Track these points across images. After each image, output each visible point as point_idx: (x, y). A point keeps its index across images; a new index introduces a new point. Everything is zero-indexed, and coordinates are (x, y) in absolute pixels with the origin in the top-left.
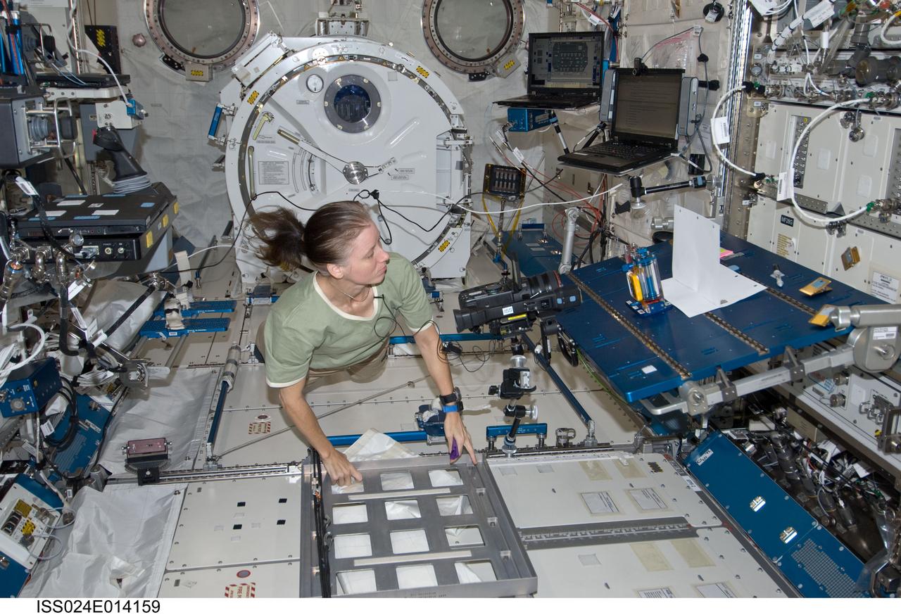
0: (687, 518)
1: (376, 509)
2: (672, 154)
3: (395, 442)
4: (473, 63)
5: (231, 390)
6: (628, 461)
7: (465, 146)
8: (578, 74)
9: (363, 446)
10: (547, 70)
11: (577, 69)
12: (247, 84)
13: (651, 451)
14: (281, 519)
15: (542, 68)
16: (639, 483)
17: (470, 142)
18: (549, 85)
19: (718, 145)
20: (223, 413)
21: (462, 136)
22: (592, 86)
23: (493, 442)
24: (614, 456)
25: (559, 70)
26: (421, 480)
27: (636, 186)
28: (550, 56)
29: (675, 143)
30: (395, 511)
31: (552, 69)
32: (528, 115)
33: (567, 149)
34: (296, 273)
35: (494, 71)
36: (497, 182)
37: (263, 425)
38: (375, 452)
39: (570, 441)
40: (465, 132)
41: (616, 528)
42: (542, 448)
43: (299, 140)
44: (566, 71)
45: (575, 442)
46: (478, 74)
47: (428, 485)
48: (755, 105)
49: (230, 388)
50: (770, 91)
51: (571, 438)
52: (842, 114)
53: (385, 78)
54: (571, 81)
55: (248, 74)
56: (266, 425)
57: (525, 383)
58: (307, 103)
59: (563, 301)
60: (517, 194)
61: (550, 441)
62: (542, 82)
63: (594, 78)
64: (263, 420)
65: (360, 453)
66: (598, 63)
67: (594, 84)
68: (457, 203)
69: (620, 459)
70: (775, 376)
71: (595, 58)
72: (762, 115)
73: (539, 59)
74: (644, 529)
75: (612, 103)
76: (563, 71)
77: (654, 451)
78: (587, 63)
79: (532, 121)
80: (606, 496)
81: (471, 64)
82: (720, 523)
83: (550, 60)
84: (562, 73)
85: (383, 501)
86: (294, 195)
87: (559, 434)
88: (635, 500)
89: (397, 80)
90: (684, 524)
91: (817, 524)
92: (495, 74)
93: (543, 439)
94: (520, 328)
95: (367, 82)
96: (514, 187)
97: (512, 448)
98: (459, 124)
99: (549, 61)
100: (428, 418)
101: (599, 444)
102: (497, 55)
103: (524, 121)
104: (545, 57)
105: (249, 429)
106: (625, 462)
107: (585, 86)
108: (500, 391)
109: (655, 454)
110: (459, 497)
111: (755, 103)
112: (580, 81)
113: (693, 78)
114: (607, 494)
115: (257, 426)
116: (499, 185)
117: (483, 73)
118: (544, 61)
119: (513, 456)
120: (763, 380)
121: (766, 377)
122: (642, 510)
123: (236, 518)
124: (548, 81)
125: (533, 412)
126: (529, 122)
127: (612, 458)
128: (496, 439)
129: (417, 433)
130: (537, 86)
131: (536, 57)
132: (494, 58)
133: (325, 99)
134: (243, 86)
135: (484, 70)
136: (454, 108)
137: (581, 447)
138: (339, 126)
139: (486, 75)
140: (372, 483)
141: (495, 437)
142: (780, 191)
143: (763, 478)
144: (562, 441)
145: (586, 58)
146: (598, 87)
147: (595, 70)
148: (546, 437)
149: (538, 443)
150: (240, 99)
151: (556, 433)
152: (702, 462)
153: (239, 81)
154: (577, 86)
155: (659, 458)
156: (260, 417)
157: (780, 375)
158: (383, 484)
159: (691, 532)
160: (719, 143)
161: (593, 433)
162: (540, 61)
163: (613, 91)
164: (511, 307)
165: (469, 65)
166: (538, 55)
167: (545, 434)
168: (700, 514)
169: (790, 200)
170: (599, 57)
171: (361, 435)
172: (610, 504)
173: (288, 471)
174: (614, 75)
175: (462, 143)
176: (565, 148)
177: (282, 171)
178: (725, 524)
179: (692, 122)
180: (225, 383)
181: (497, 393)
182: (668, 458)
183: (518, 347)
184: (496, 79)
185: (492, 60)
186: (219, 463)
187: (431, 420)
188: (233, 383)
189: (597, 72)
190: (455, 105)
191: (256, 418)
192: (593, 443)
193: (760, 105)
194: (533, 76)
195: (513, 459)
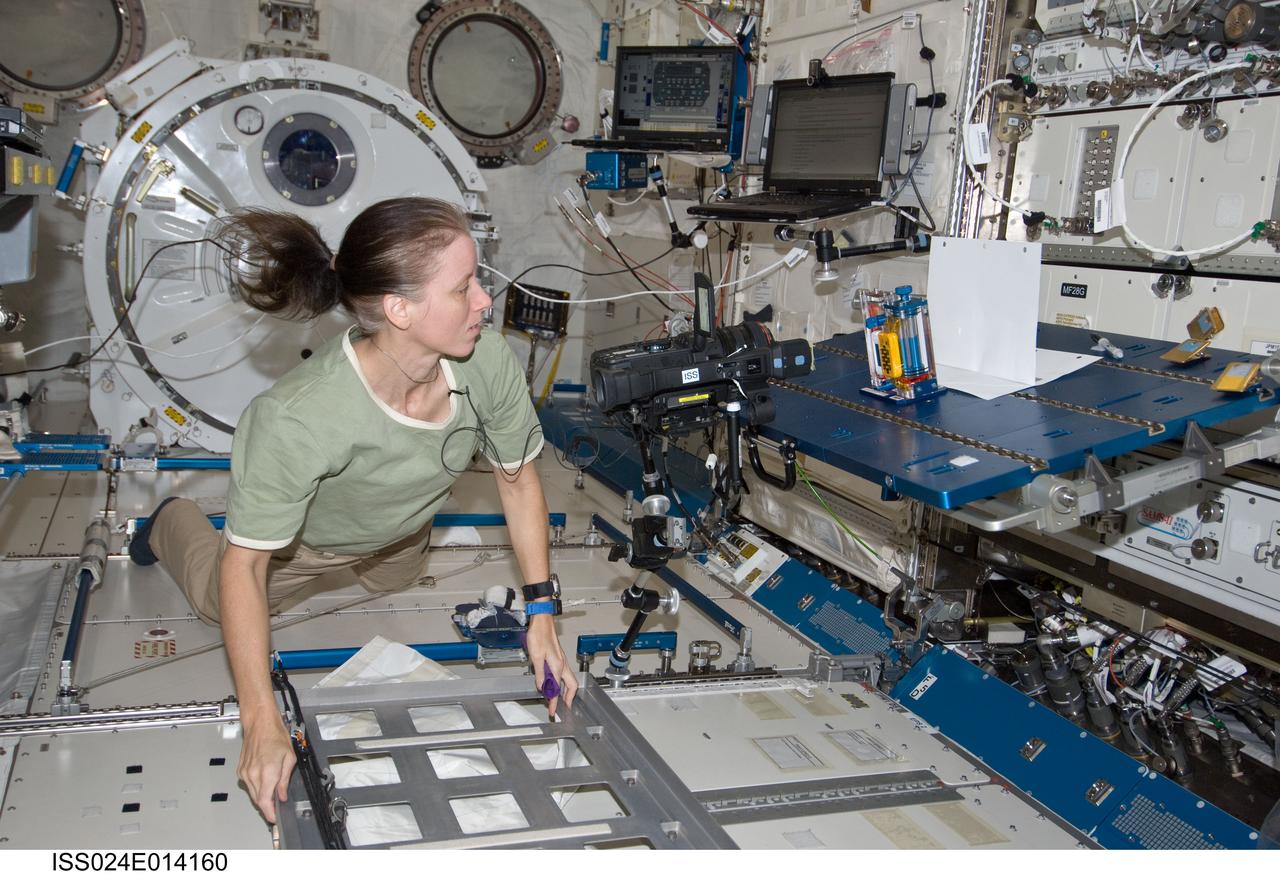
0: (933, 771)
1: (412, 762)
2: (874, 203)
3: (424, 658)
4: (485, 141)
5: (99, 586)
6: (812, 691)
7: (486, 241)
8: (694, 110)
9: (367, 664)
10: (644, 104)
11: (693, 102)
12: (131, 113)
13: (841, 677)
14: (219, 792)
15: (636, 101)
16: (838, 723)
17: (495, 236)
18: (646, 126)
19: (975, 166)
20: (86, 626)
21: (482, 225)
22: (714, 130)
23: (588, 664)
24: (786, 686)
25: (663, 104)
26: (484, 716)
27: (825, 243)
28: (650, 81)
29: (876, 187)
30: (446, 766)
31: (652, 101)
32: (620, 163)
33: (675, 223)
34: (196, 429)
35: (515, 156)
36: (525, 310)
37: (161, 647)
38: (389, 675)
39: (712, 663)
40: (489, 218)
41: (828, 789)
42: (666, 675)
43: (217, 208)
44: (675, 105)
45: (720, 664)
46: (491, 158)
47: (498, 722)
48: (1010, 123)
49: (95, 583)
50: (1043, 94)
51: (716, 657)
52: (1180, 110)
53: (367, 125)
54: (684, 121)
55: (134, 97)
56: (166, 644)
57: (676, 537)
58: (234, 150)
59: (783, 364)
60: (556, 330)
61: (680, 664)
62: (636, 122)
63: (719, 116)
64: (159, 638)
65: (362, 675)
66: (726, 94)
67: (719, 126)
68: (514, 281)
69: (799, 688)
70: (1179, 470)
71: (722, 87)
72: (1020, 138)
73: (631, 86)
74: (872, 791)
75: (766, 135)
76: (669, 105)
77: (844, 679)
78: (708, 94)
79: (624, 174)
80: (795, 743)
81: (481, 142)
82: (987, 779)
83: (650, 88)
84: (668, 109)
85: (426, 748)
86: (201, 299)
87: (695, 650)
88: (841, 746)
89: (385, 127)
90: (934, 782)
91: (1148, 771)
92: (515, 160)
93: (670, 659)
94: (698, 419)
95: (335, 127)
96: (550, 320)
97: (622, 671)
98: (477, 206)
99: (648, 90)
100: (478, 620)
101: (756, 669)
102: (520, 133)
103: (613, 172)
104: (641, 83)
105: (133, 651)
106: (806, 692)
107: (704, 128)
108: (631, 552)
109: (846, 682)
110: (555, 741)
111: (1011, 119)
112: (697, 122)
113: (909, 85)
114: (795, 739)
115: (150, 647)
116: (528, 315)
117: (498, 158)
118: (639, 89)
119: (623, 685)
120: (1160, 476)
121: (1164, 471)
122: (859, 762)
123: (125, 792)
124: (646, 120)
125: (672, 600)
126: (620, 174)
127: (784, 687)
128: (593, 659)
129: (458, 647)
130: (627, 128)
131: (627, 84)
132: (515, 136)
133: (265, 148)
134: (122, 116)
135: (501, 153)
136: (473, 181)
137: (730, 673)
138: (285, 193)
139: (503, 161)
140: (395, 721)
141: (592, 654)
142: (1099, 218)
143: (1033, 708)
144: (700, 662)
145: (707, 87)
146: (724, 131)
147: (720, 105)
148: (674, 654)
149: (660, 667)
150: (116, 139)
151: (691, 648)
152: (921, 694)
153: (116, 109)
154: (691, 128)
155: (856, 689)
156: (154, 633)
157: (1186, 468)
158: (416, 722)
159: (951, 794)
160: (976, 163)
161: (749, 650)
162: (633, 90)
163: (768, 116)
164: (697, 370)
165: (477, 143)
166: (631, 80)
167: (673, 649)
168: (952, 766)
169: (1121, 228)
170: (727, 86)
171: (359, 649)
172: (803, 752)
173: (222, 713)
174: (771, 92)
175: (483, 235)
176: (672, 221)
177: (182, 258)
178: (996, 780)
179: (906, 152)
180: (86, 572)
181: (626, 556)
182: (869, 688)
183: (656, 482)
184: (517, 168)
185: (512, 138)
186: (83, 701)
187: (484, 623)
188: (102, 575)
189: (724, 107)
190: (474, 176)
191: (146, 633)
192: (748, 666)
193: (1016, 124)
194: (621, 113)
195: (624, 690)
